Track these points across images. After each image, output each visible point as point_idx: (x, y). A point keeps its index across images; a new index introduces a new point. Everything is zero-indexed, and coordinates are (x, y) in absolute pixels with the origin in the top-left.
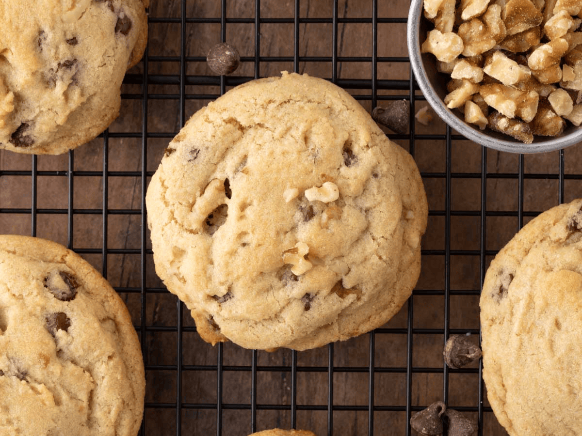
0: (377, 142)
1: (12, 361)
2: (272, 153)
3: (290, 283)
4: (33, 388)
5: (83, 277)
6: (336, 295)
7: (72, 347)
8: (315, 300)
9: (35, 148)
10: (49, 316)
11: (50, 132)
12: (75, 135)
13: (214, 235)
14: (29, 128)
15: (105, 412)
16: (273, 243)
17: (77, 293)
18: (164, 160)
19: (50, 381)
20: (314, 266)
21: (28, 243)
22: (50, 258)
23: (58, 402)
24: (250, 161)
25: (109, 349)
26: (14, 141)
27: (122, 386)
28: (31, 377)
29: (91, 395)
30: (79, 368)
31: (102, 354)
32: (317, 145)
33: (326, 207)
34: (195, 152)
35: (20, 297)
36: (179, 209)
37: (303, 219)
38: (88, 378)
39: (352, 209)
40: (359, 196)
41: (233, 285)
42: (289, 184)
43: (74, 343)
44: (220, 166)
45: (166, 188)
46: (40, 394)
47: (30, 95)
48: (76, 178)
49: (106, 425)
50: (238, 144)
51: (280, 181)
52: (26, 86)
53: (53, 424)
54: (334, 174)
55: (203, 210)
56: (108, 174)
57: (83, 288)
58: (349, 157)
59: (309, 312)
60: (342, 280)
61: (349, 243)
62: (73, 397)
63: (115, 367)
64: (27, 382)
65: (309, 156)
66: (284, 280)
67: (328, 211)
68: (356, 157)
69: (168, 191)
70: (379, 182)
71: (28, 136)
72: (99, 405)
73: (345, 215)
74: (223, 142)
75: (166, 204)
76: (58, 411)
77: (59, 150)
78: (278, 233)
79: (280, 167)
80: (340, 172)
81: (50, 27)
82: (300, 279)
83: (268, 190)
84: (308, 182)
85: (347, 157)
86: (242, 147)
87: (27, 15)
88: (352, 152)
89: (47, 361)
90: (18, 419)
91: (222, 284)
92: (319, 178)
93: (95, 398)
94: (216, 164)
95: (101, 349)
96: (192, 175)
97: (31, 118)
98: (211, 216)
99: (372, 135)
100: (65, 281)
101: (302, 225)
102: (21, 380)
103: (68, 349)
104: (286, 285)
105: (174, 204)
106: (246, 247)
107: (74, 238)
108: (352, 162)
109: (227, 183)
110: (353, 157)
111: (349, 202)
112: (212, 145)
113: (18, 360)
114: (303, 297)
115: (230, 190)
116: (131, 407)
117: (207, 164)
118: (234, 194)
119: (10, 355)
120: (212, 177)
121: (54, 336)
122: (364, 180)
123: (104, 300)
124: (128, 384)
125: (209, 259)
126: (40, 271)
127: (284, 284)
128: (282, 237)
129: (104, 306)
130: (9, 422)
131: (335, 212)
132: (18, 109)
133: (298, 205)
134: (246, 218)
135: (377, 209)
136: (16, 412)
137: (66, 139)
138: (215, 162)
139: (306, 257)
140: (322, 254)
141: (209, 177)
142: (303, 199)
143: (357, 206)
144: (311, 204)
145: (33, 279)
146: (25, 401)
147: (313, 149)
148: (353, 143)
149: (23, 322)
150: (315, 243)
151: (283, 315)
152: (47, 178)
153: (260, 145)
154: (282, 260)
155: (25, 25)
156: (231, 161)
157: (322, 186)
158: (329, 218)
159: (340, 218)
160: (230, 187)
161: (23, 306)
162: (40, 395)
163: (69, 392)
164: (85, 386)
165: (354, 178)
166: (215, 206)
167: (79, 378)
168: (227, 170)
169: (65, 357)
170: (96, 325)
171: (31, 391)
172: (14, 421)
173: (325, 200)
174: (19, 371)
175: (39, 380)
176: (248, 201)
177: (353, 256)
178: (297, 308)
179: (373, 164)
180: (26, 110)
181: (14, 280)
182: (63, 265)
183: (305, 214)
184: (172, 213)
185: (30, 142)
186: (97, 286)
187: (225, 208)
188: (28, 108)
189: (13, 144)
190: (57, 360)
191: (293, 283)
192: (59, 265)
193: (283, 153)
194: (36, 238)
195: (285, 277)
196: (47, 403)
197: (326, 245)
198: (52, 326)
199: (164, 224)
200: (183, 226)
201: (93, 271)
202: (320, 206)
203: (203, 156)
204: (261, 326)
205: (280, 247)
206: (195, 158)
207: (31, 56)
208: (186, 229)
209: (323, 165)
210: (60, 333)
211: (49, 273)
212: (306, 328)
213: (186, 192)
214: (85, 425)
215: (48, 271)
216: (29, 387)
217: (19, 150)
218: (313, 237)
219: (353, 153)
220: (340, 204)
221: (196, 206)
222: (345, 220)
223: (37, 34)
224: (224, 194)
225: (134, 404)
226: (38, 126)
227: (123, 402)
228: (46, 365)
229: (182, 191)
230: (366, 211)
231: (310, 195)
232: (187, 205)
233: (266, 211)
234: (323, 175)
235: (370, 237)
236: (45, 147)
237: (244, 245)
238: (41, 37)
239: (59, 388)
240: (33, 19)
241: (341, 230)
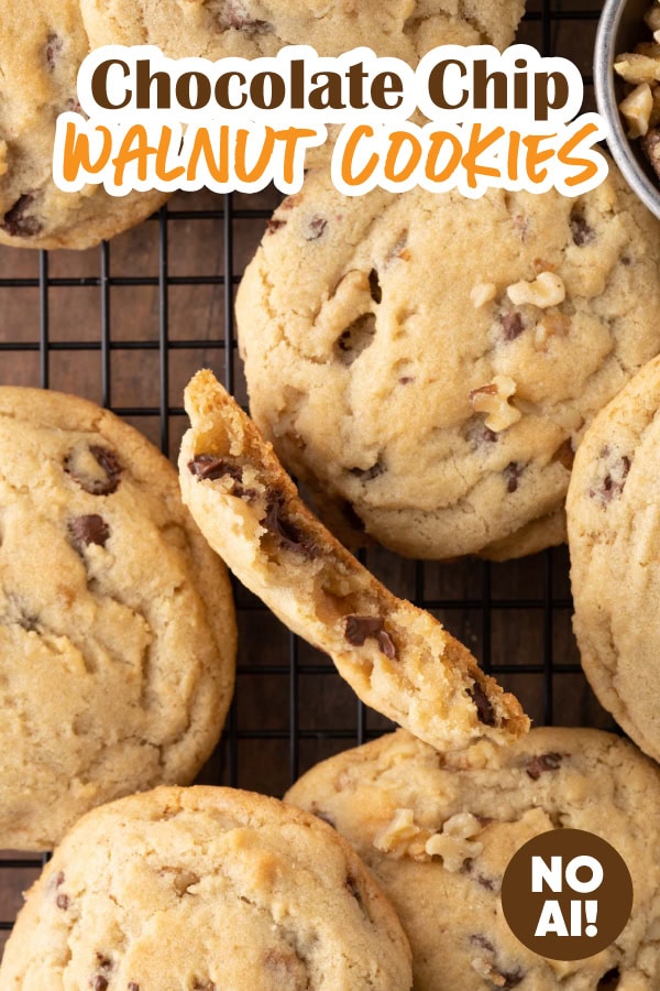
0: (628, 204)
1: (11, 598)
2: (450, 224)
3: (484, 445)
4: (48, 644)
5: (130, 455)
6: (561, 466)
7: (113, 573)
8: (525, 473)
9: (44, 239)
10: (73, 521)
11: (69, 209)
12: (111, 215)
13: (353, 366)
14: (34, 203)
15: (171, 683)
16: (453, 377)
17: (119, 481)
18: (267, 240)
19: (77, 632)
20: (524, 415)
21: (37, 399)
22: (73, 423)
23: (90, 667)
24: (412, 239)
25: (175, 576)
26: (9, 226)
27: (198, 638)
28: (44, 626)
29: (147, 655)
30: (126, 609)
31: (163, 585)
32: (527, 210)
33: (542, 314)
34: (319, 225)
35: (25, 490)
36: (293, 323)
37: (504, 336)
38: (140, 625)
39: (587, 319)
40: (598, 296)
41: (386, 451)
42: (479, 277)
43: (116, 566)
44: (362, 248)
45: (271, 286)
46: (60, 653)
47: (34, 146)
48: (113, 289)
49: (173, 703)
50: (392, 210)
51: (465, 271)
52: (27, 130)
53: (84, 705)
54: (556, 259)
55: (335, 323)
56: (169, 281)
57: (130, 474)
58: (580, 231)
59: (515, 494)
60: (570, 438)
61: (581, 377)
62: (116, 658)
63: (187, 606)
64: (39, 633)
65: (513, 228)
66: (473, 441)
67: (546, 321)
68: (593, 230)
69: (274, 292)
70: (632, 272)
71: (31, 218)
72: (161, 670)
73: (575, 328)
74: (366, 206)
75: (271, 313)
76: (92, 683)
77: (83, 241)
78: (462, 361)
79: (464, 248)
80: (566, 256)
81: (67, 27)
82: (500, 437)
83: (445, 286)
84: (512, 272)
85: (576, 229)
86: (398, 215)
87: (28, 8)
88: (585, 221)
89: (71, 598)
90: (25, 697)
91: (368, 447)
92: (530, 267)
93: (153, 659)
94: (354, 246)
95: (162, 575)
96: (314, 264)
97: (36, 185)
98: (346, 335)
99: (619, 193)
100: (99, 460)
101: (503, 347)
102: (28, 630)
103: (106, 577)
104: (475, 449)
105: (283, 314)
106: (409, 384)
107: (113, 392)
108: (586, 238)
109: (373, 277)
110: (588, 230)
111: (581, 306)
112: (348, 212)
113: (23, 597)
114: (505, 470)
115: (379, 289)
116: (214, 673)
117: (339, 245)
118: (385, 296)
119: (9, 589)
120: (348, 267)
121: (82, 555)
122: (607, 270)
123: (166, 492)
124: (208, 635)
125: (344, 406)
126: (56, 444)
127: (473, 446)
128: (469, 366)
129: (164, 504)
130: (9, 702)
131: (558, 324)
132: (15, 169)
133: (495, 313)
134: (407, 336)
135: (629, 317)
136: (19, 685)
137: (96, 222)
138: (353, 241)
139: (511, 400)
140: (537, 395)
141: (342, 267)
142: (504, 302)
143: (594, 313)
144: (517, 311)
145: (45, 459)
146: (35, 666)
147: (519, 217)
148: (587, 207)
149: (29, 533)
150: (525, 376)
151: (471, 499)
152: (65, 290)
153: (429, 211)
154: (470, 407)
155: (23, 25)
156: (381, 239)
157: (535, 279)
158: (549, 334)
159: (566, 333)
160: (380, 284)
161: (29, 505)
162: (61, 657)
163: (108, 650)
164: (136, 639)
165: (591, 266)
166: (354, 317)
167: (126, 626)
168: (373, 254)
169: (102, 590)
170: (154, 535)
171: (44, 649)
172: (16, 700)
173: (542, 302)
174: (24, 615)
175: (58, 631)
176: (411, 307)
177: (589, 398)
178: (495, 487)
179: (621, 242)
180: (28, 171)
181: (13, 461)
182: (95, 435)
183: (508, 327)
184: (281, 328)
185: (36, 227)
186: (153, 470)
187: (370, 321)
188: (31, 168)
189: (7, 230)
190: (88, 595)
191: (488, 445)
192: (88, 435)
193: (469, 225)
194: (49, 392)
195: (474, 435)
196: (73, 668)
197: (543, 379)
198: (78, 539)
199: (268, 348)
200: (299, 350)
201: (146, 445)
202: (532, 313)
203: (333, 232)
204: (434, 519)
205: (466, 383)
206: (320, 235)
207: (35, 78)
208: (305, 356)
209: (538, 244)
210: (92, 550)
211: (71, 449)
212: (510, 523)
213: (304, 293)
214: (137, 704)
215: (70, 445)
216: (41, 643)
217: (18, 242)
218: (521, 366)
219: (588, 224)
220: (566, 310)
221: (322, 317)
222: (576, 336)
223: (45, 40)
224: (368, 295)
225: (220, 669)
226: (48, 199)
227: (201, 665)
228: (70, 603)
229: (297, 291)
230: (610, 322)
231: (517, 294)
232: (306, 315)
233: (442, 323)
234: (538, 262)
235: (617, 367)
236: (61, 236)
237: (405, 381)
238: (52, 46)
239: (91, 642)
240: (37, 13)
241: (569, 354)
